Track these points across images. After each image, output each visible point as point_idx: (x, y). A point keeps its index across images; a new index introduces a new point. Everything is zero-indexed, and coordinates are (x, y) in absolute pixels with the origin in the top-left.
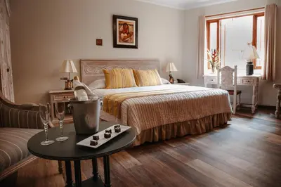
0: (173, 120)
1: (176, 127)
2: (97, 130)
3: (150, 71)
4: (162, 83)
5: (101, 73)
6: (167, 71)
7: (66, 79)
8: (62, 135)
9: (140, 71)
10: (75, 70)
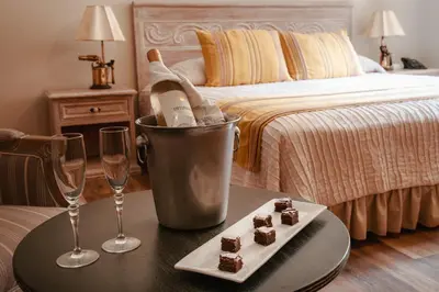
0: (408, 180)
1: (417, 199)
2: (224, 215)
3: (329, 37)
4: (360, 70)
5: (190, 42)
6: (375, 34)
7: (94, 58)
8: (121, 232)
9: (299, 37)
10: (119, 35)
